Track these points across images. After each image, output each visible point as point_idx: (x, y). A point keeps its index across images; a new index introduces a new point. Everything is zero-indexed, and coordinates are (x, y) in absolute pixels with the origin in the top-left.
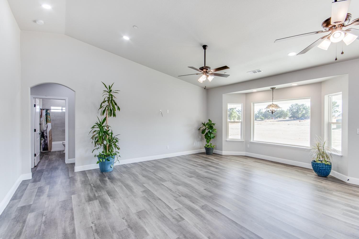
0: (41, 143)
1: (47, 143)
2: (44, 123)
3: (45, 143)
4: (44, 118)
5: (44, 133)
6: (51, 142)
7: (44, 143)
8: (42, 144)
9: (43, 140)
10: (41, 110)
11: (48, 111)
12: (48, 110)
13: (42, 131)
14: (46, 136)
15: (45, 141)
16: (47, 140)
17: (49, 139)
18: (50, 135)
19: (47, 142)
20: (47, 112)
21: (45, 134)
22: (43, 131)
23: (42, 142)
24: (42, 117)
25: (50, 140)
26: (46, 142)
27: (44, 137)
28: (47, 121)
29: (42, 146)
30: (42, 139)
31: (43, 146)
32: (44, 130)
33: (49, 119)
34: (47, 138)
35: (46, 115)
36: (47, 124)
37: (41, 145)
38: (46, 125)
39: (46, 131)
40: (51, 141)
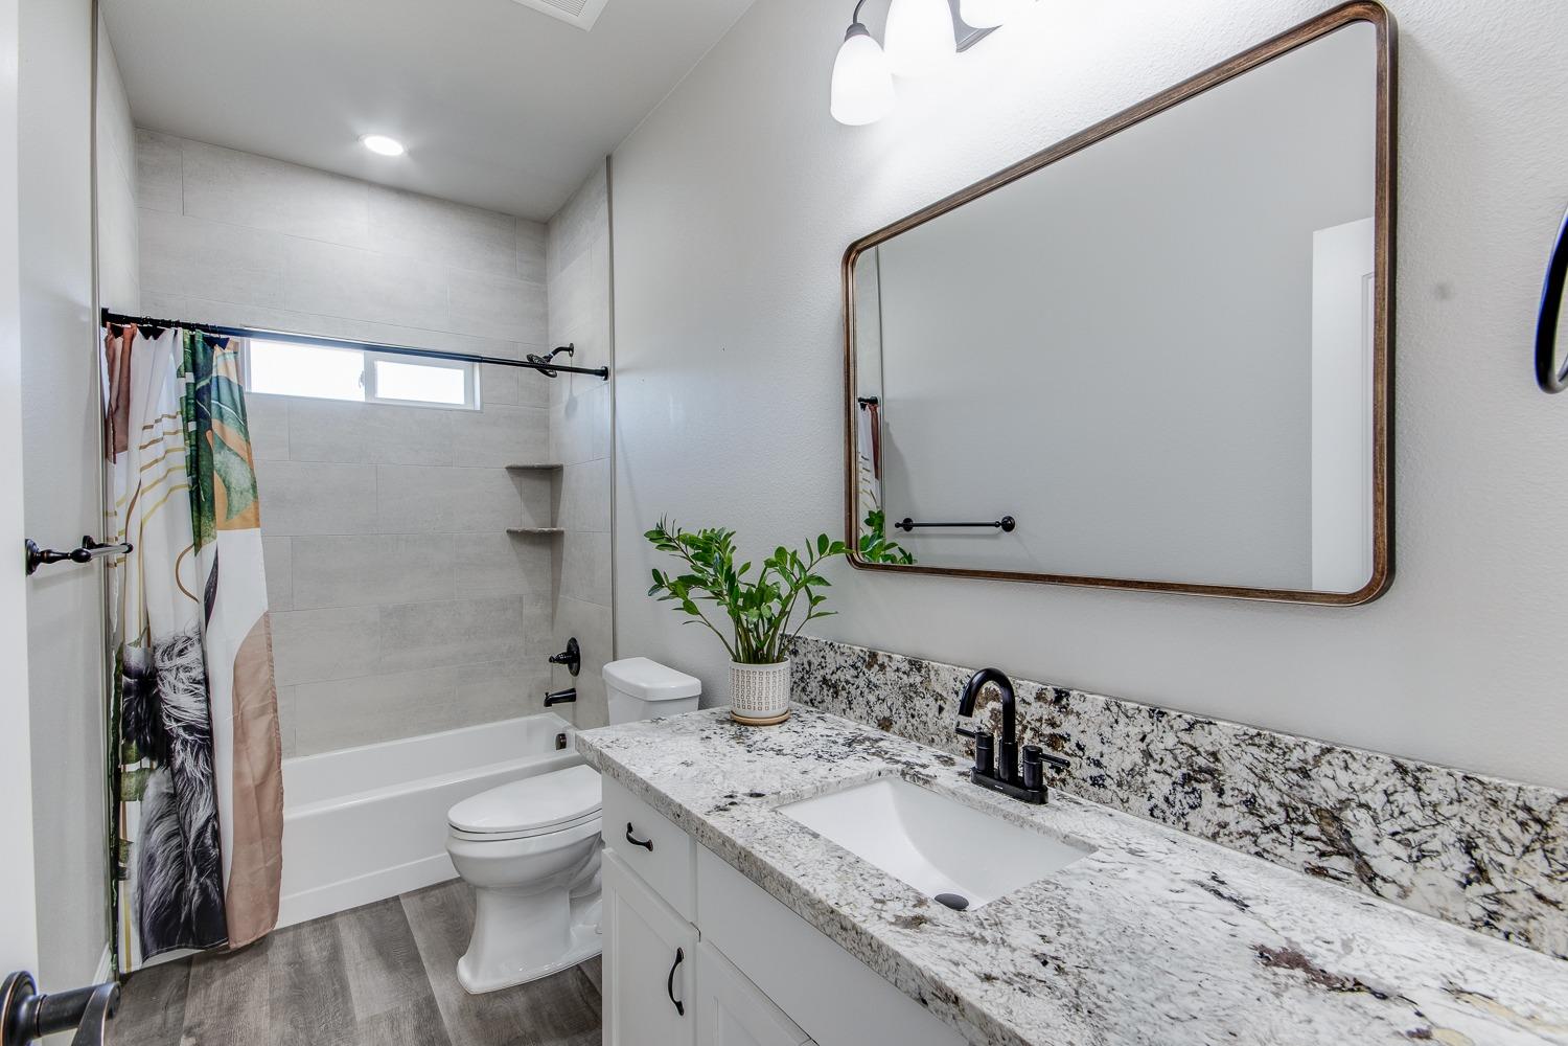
0: (116, 848)
1: (216, 835)
2: (156, 530)
3: (180, 831)
4: (157, 450)
5: (165, 690)
6: (268, 806)
7: (158, 833)
8: (133, 864)
9: (151, 791)
10: (117, 332)
11: (222, 362)
12: (223, 344)
13: (135, 657)
14: (189, 728)
15: (175, 801)
16: (211, 777)
17: (238, 776)
18: (252, 703)
19: (215, 816)
20: (196, 364)
21: (180, 702)
22: (151, 648)
23: (133, 828)
24: (137, 436)
25: (249, 782)
26: (200, 816)
27: (159, 748)
28: (201, 502)
29: (128, 890)
30: (129, 784)
31: (142, 889)
32: (162, 634)
33: (238, 476)
34: (210, 761)
35: (197, 408)
36: (208, 549)
37: (116, 873)
38: (199, 566)
39: (193, 654)
40: (260, 787)
